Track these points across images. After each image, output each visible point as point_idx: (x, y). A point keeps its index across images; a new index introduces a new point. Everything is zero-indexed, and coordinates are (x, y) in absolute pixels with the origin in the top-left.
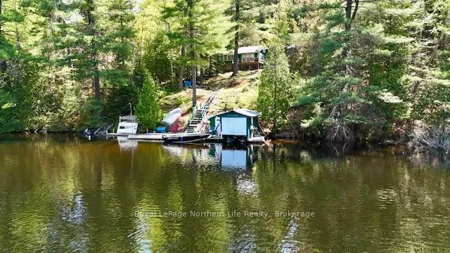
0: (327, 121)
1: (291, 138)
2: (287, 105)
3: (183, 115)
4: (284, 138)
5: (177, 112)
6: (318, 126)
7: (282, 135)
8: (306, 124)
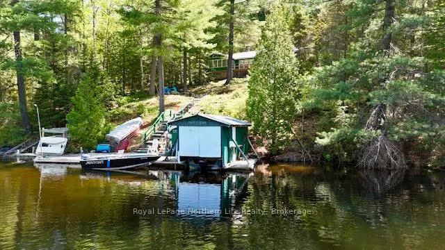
0: (363, 132)
1: (300, 162)
2: (293, 110)
3: (142, 127)
4: (289, 162)
5: (134, 123)
6: (345, 143)
7: (285, 157)
8: (324, 140)
